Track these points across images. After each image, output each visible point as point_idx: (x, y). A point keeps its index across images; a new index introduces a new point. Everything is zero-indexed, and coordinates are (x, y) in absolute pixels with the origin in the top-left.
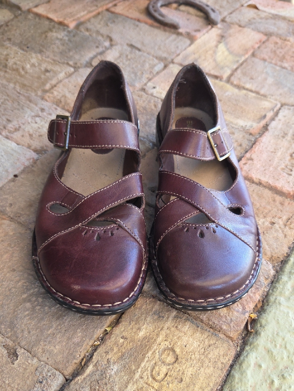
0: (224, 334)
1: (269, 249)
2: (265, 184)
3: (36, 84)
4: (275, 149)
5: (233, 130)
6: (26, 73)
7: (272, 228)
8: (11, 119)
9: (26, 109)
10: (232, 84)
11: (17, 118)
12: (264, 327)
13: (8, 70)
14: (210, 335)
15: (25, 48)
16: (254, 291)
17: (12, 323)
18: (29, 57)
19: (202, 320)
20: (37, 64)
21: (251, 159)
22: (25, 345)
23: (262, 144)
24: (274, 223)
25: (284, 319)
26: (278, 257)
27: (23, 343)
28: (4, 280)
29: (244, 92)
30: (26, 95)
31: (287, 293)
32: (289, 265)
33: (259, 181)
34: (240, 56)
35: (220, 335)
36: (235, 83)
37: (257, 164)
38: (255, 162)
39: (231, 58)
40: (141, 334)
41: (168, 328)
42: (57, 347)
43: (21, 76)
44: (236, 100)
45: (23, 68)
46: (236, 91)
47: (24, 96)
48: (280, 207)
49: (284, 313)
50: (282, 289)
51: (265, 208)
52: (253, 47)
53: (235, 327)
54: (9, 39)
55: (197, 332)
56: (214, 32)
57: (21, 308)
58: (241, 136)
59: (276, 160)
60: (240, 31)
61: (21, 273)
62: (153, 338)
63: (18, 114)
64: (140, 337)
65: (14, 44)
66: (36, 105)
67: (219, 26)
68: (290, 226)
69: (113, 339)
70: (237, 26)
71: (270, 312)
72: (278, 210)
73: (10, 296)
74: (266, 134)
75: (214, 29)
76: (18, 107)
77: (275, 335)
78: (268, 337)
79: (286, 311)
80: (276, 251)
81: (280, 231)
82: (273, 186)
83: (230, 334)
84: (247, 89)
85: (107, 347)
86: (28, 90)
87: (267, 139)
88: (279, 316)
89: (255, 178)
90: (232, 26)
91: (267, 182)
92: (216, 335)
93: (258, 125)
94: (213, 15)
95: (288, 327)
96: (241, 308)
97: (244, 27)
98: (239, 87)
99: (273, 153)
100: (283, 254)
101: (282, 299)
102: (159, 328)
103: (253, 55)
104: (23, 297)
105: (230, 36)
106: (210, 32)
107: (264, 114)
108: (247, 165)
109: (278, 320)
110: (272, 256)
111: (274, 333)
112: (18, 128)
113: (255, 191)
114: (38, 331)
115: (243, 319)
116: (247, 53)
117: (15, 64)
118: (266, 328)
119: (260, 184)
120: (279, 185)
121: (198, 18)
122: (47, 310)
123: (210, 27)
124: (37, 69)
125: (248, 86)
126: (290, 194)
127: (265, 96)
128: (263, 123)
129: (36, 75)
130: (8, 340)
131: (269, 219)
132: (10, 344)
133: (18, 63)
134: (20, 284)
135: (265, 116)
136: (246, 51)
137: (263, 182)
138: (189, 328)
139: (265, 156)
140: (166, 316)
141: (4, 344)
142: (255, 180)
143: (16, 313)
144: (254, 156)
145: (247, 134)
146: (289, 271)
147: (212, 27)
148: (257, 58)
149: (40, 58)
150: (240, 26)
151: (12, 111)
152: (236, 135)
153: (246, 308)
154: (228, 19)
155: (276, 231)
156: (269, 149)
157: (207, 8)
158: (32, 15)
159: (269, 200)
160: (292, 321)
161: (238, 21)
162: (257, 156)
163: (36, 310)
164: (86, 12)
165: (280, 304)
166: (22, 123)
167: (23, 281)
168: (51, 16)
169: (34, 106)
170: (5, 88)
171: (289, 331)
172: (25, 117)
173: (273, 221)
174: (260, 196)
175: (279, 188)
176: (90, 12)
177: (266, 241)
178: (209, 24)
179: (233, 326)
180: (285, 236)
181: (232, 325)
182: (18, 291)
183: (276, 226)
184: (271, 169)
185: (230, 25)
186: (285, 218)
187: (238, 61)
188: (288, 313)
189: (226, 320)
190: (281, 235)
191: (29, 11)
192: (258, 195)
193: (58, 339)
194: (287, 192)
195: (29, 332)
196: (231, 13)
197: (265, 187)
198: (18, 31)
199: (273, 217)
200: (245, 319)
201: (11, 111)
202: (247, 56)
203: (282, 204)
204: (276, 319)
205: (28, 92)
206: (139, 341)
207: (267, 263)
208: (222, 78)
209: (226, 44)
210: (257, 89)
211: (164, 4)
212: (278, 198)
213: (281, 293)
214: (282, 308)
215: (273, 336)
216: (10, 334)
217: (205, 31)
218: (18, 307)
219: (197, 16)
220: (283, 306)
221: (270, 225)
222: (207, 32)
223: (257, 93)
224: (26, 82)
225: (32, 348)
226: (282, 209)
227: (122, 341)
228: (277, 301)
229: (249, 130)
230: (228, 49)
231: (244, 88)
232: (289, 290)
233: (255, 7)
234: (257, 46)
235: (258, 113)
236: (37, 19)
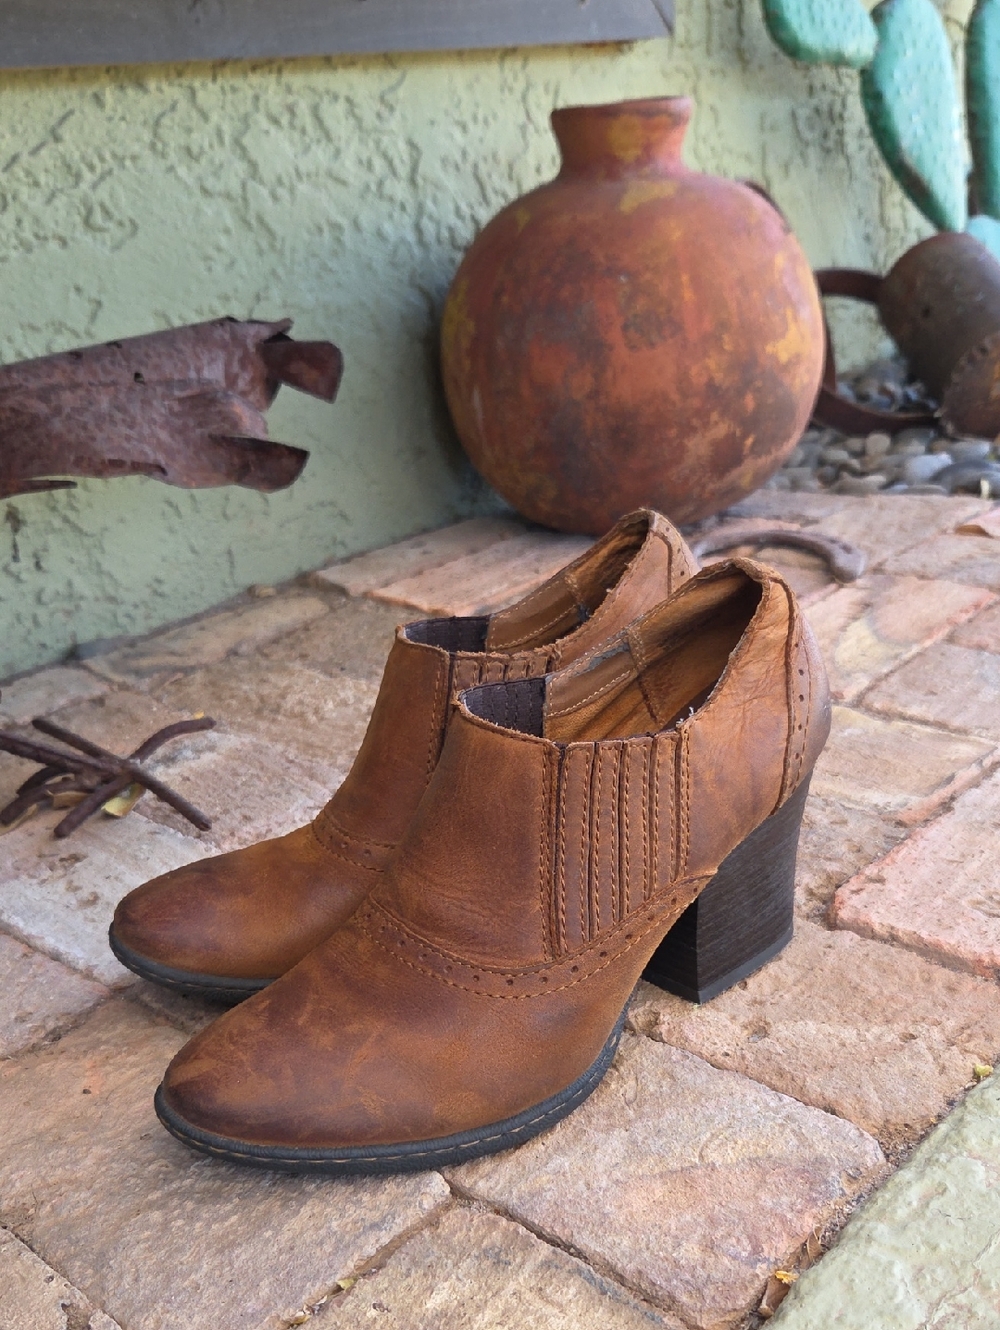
0: (681, 1319)
1: (880, 1102)
2: (906, 940)
3: (337, 742)
4: (963, 856)
5: (846, 815)
6: (322, 719)
7: (902, 1048)
8: (252, 815)
9: (297, 793)
10: (869, 710)
11: (268, 812)
12: (802, 1299)
13: (280, 718)
14: (637, 1318)
15: (336, 671)
16: (799, 1207)
17: (102, 1254)
18: (339, 686)
19: (621, 1276)
20: (351, 701)
21: (881, 880)
22: (118, 1309)
23: (922, 843)
24: (913, 1037)
25: (874, 1278)
26: (906, 1125)
27: (113, 1304)
28: (117, 1157)
29: (901, 724)
30: (306, 764)
31: (902, 1213)
32: (932, 1142)
33: (889, 930)
34: (907, 643)
35: (665, 1320)
36: (877, 705)
37: (896, 890)
38: (889, 886)
39: (880, 650)
40: (434, 1303)
41: (514, 1294)
42: (196, 1319)
43: (307, 726)
44: (872, 746)
45: (316, 712)
46: (877, 724)
47: (301, 766)
48: (944, 997)
49: (878, 1263)
50: (889, 1201)
51: (892, 998)
52: (950, 621)
53: (718, 1299)
54: (303, 656)
55: (597, 1307)
56: (844, 598)
57: (136, 1222)
58: (866, 829)
59: (961, 880)
60: (921, 588)
61: (164, 1143)
62: (465, 1314)
63: (274, 804)
64: (427, 1310)
65: (313, 665)
66: (324, 783)
67: (859, 582)
68: (967, 1045)
69: (349, 1306)
70: (914, 579)
71: (834, 1259)
72: (935, 1004)
73: (119, 1194)
74: (943, 819)
75: (844, 592)
76: (278, 790)
77: (831, 1321)
78: (806, 1326)
79: (884, 1259)
80: (903, 1106)
81: (930, 1058)
82: (930, 943)
83: (699, 1318)
84: (911, 719)
85: (326, 1324)
86: (315, 755)
87: (943, 831)
88: (858, 1272)
89: (877, 925)
90: (898, 578)
91: (915, 933)
92: (653, 1319)
93: (926, 800)
94: (842, 560)
95: (879, 1302)
96: (749, 1248)
97: (933, 579)
98: (886, 716)
99: (955, 864)
100: (923, 1117)
101: (882, 1229)
102: (489, 1289)
103: (951, 639)
104: (150, 1197)
105: (889, 601)
106: (832, 598)
107: (949, 773)
108: (864, 894)
109: (852, 1280)
110: (887, 1121)
111: (828, 1315)
112: (264, 832)
113: (873, 956)
114: (159, 1278)
115: (748, 1277)
116: (929, 636)
117: (301, 702)
118: (807, 1300)
119: (892, 939)
120: (948, 940)
121: (805, 572)
122: (197, 1231)
123: (833, 586)
124: (350, 711)
125: (914, 710)
126: (980, 961)
127: (963, 731)
128: (944, 792)
129: (343, 723)
130: (78, 1294)
131: (899, 1027)
132: (82, 1305)
133: (308, 700)
134: (152, 1167)
135: (950, 779)
136: (929, 631)
137: (900, 934)
138: (575, 1296)
139: (925, 871)
140: (518, 1260)
141: (67, 1302)
142: (877, 928)
143: (118, 1233)
144: (889, 873)
145: (887, 825)
146: (927, 1156)
147: (841, 586)
148: (960, 645)
149: (365, 688)
150: (922, 577)
151: (262, 798)
152: (851, 825)
153: (763, 1250)
154: (890, 567)
155: (918, 1055)
156: (943, 855)
157: (829, 546)
158: (371, 603)
159: (914, 978)
160: (897, 1287)
161: (919, 568)
162: (901, 872)
163: (172, 1228)
164: (506, 585)
165: (869, 1239)
166: (276, 823)
167: (163, 1162)
168: (414, 601)
169: (319, 786)
170: (261, 752)
171: (881, 1314)
172: (289, 809)
173: (911, 1030)
174: (883, 970)
175: (946, 947)
176: (516, 584)
177: (874, 1081)
178: (832, 581)
179: (713, 1298)
180: (943, 1070)
181: (709, 1291)
182: (141, 1185)
183: (920, 1044)
184: (939, 901)
185: (893, 578)
186: (951, 1024)
187: (896, 657)
188: (891, 1263)
189: (693, 1276)
190: (928, 1067)
191: (366, 596)
192: (878, 965)
193: (205, 1301)
194: (970, 957)
195: (136, 1280)
196: (904, 552)
197: (907, 947)
198: (329, 639)
199: (915, 1022)
200: (752, 1282)
201: (258, 799)
202: (928, 643)
203: (951, 989)
204: (846, 1278)
205: (314, 759)
206: (421, 1321)
207: (862, 1135)
208: (842, 697)
209: (873, 621)
210: (942, 718)
211: (713, 548)
212: (942, 975)
213: (882, 1212)
214: (873, 1250)
215: (824, 1322)
216: (88, 1283)
217: (815, 596)
218: (129, 1220)
219: (803, 567)
220: (880, 1245)
221: (898, 1042)
222: (824, 599)
223: (941, 725)
224: (316, 740)
225: (132, 1316)
226: (947, 1001)
227: (373, 1313)
228: (863, 1234)
229: (896, 812)
230: (875, 632)
231: (903, 717)
232: (910, 1204)
233: (980, 532)
234: (964, 617)
235: (933, 773)
236: (382, 611)
